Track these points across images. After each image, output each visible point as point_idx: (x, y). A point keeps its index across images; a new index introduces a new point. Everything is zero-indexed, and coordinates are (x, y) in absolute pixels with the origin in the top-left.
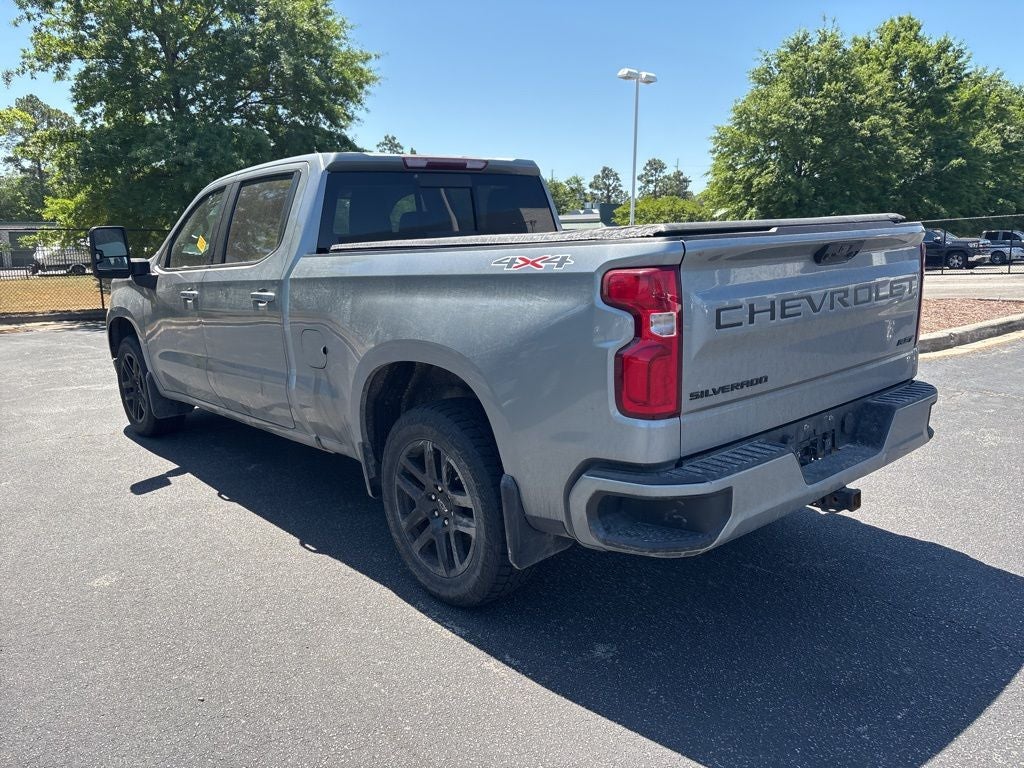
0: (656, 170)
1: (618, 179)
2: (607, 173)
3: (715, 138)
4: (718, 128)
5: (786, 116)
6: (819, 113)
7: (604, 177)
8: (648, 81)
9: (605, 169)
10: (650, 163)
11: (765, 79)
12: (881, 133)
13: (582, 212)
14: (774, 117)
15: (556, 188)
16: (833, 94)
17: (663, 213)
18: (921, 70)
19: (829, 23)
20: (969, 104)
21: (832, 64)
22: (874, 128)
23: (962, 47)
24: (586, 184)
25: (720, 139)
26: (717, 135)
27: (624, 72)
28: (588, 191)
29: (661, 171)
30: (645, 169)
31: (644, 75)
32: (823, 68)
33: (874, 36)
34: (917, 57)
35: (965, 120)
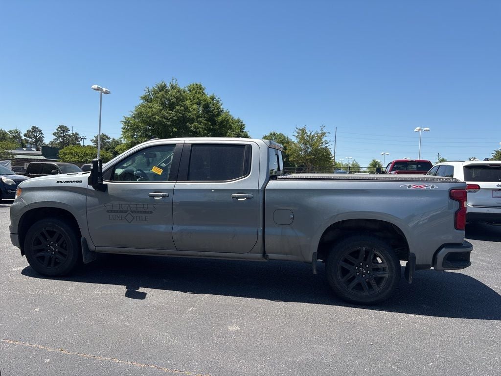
0: (64, 131)
1: (42, 133)
2: (35, 129)
3: (124, 122)
4: (125, 118)
5: (161, 117)
6: (174, 118)
7: (33, 132)
8: (106, 93)
9: (34, 127)
10: (60, 127)
11: (147, 99)
12: (198, 130)
13: (25, 149)
14: (157, 117)
15: (3, 135)
16: (180, 111)
17: (87, 154)
18: (206, 106)
19: (174, 81)
20: (222, 122)
21: (177, 98)
22: (196, 128)
23: (219, 100)
24: (22, 135)
25: (126, 122)
26: (125, 120)
27: (96, 86)
28: (23, 138)
29: (66, 132)
30: (57, 130)
31: (104, 90)
32: (174, 100)
33: (186, 89)
34: (205, 101)
35: (220, 128)
